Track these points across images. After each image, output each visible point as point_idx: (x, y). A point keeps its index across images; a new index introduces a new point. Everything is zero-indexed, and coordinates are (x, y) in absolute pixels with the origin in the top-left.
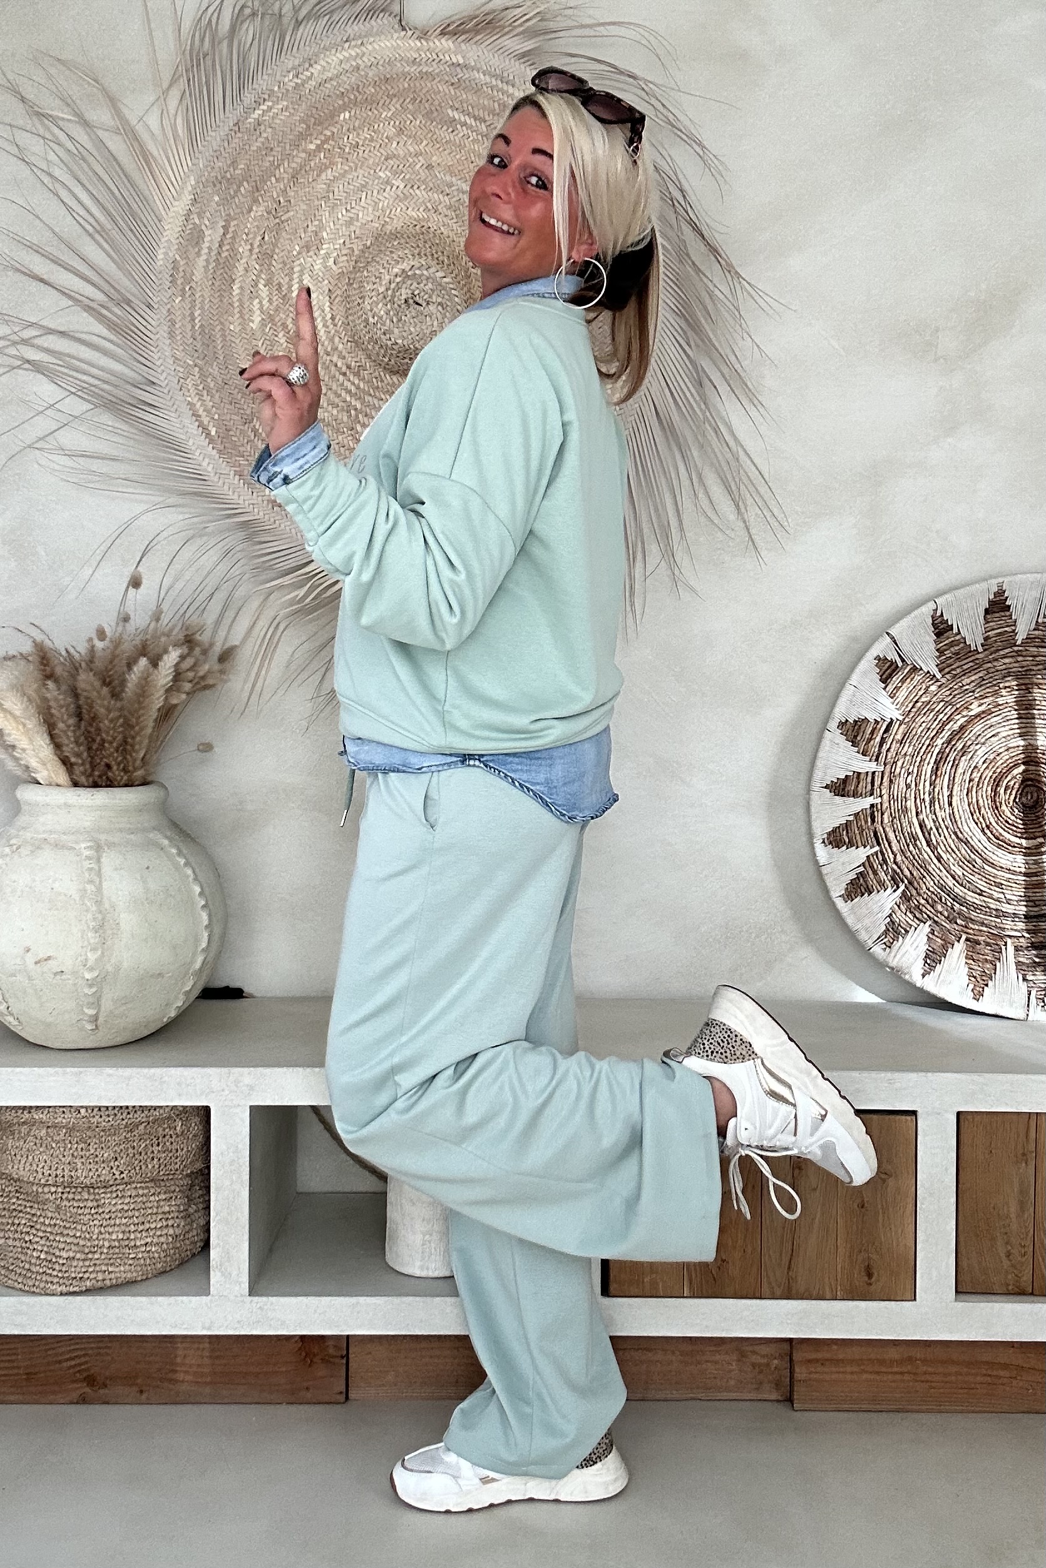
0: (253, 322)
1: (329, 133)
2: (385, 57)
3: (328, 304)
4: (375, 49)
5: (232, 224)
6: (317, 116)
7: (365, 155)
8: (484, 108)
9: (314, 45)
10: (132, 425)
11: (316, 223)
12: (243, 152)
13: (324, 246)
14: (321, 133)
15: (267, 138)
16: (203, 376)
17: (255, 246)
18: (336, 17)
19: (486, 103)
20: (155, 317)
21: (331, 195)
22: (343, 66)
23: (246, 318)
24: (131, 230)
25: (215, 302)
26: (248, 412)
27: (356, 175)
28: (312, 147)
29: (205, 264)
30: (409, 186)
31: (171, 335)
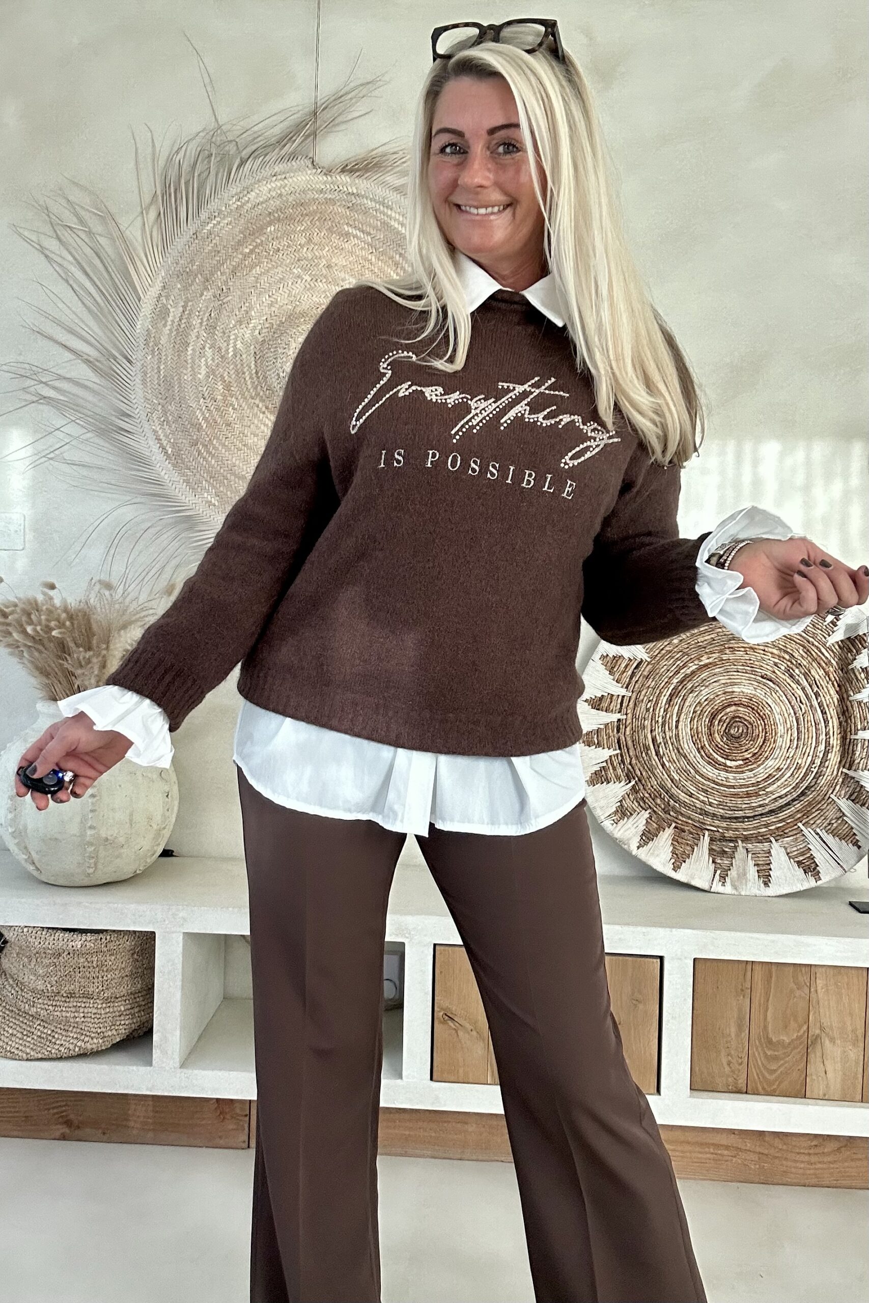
0: (200, 374)
1: (259, 241)
2: (301, 187)
3: (253, 362)
4: (293, 181)
5: (190, 304)
6: (251, 229)
7: (284, 257)
8: (370, 226)
9: (251, 178)
10: (115, 446)
11: (247, 304)
12: (199, 253)
13: (252, 321)
14: (254, 241)
15: (216, 244)
16: (165, 413)
17: (205, 319)
18: (268, 158)
19: (372, 222)
20: (132, 368)
21: (259, 285)
22: (271, 193)
23: (196, 370)
24: (118, 306)
25: (175, 359)
26: (195, 438)
27: (277, 271)
28: (247, 251)
29: (168, 332)
30: (314, 279)
31: (144, 382)
